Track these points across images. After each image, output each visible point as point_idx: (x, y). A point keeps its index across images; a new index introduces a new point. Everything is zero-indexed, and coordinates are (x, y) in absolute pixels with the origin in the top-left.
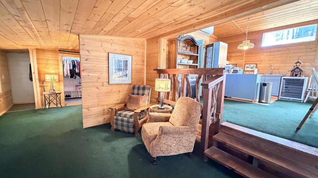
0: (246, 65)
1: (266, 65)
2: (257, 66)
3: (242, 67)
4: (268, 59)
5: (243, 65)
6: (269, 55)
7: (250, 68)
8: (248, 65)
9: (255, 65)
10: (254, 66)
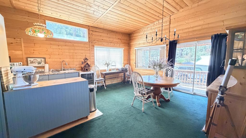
0: (29, 59)
1: (56, 60)
2: (45, 60)
3: (23, 62)
4: (57, 53)
5: (25, 59)
6: (57, 49)
7: (37, 64)
8: (32, 59)
9: (43, 60)
10: (41, 61)
